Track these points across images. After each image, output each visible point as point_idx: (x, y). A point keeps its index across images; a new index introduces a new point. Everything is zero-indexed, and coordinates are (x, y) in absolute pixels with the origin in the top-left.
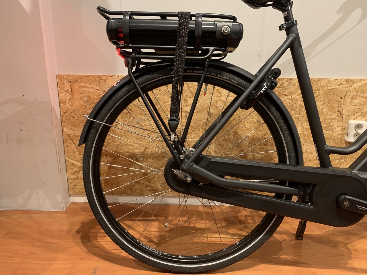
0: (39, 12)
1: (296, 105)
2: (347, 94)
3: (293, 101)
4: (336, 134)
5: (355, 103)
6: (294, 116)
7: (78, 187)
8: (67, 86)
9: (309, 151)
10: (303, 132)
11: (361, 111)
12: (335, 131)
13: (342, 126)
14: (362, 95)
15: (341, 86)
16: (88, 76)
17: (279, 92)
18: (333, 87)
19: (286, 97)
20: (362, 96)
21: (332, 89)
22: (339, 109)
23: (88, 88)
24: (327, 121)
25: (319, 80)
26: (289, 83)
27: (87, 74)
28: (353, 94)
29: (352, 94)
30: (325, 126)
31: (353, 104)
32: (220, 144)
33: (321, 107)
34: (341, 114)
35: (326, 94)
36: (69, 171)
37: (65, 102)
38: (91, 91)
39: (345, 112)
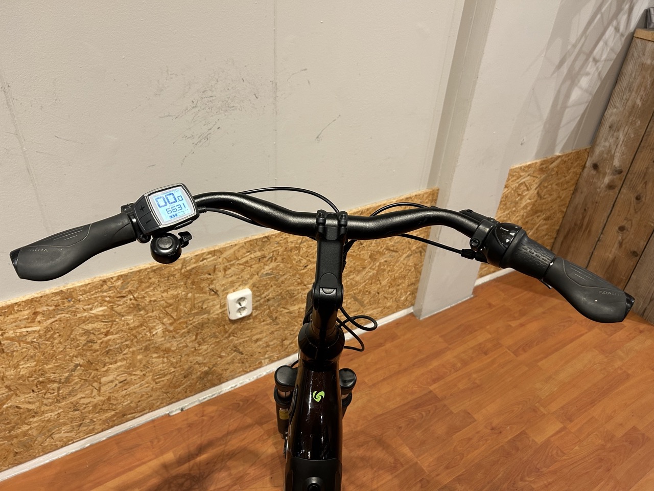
1: (143, 304)
2: (216, 267)
3: (138, 300)
4: (214, 315)
5: (230, 274)
6: (146, 316)
9: (181, 345)
10: (166, 328)
11: (241, 280)
12: (211, 312)
13: (219, 303)
14: (238, 262)
15: (205, 261)
17: (109, 297)
18: (194, 266)
19: (125, 299)
20: (238, 264)
21: (193, 268)
22: (211, 287)
24: (197, 306)
26: (122, 281)
28: (226, 265)
29: (223, 266)
30: (196, 311)
31: (227, 276)
32: (33, 391)
33: (183, 293)
34: (215, 291)
35: (186, 277)
39: (219, 288)
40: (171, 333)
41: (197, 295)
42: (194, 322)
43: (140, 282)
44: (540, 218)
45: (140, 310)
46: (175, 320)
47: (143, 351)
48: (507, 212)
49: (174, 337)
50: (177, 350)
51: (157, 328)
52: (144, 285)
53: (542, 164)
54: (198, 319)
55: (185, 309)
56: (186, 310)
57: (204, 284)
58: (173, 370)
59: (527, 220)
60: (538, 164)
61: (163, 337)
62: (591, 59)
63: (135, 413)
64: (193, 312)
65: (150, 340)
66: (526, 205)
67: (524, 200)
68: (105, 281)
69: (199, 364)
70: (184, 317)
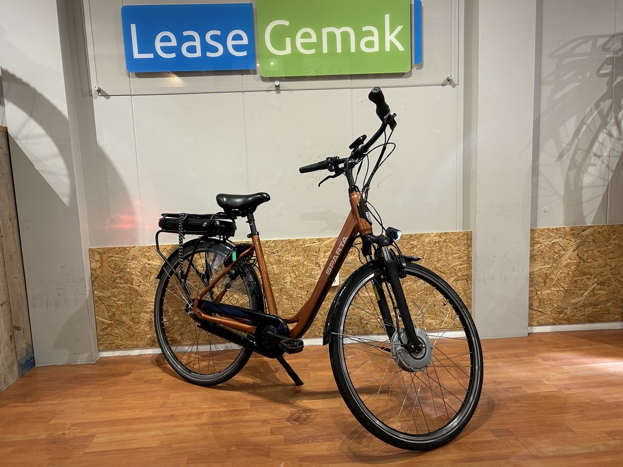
0: (77, 205)
1: (282, 260)
2: (320, 249)
3: (280, 257)
6: (283, 269)
7: (106, 342)
8: (97, 257)
10: (292, 280)
12: (316, 278)
15: (315, 243)
16: (115, 248)
17: (267, 251)
18: (309, 245)
19: (274, 255)
21: (308, 246)
22: (317, 261)
23: (115, 257)
24: (308, 271)
25: (297, 240)
26: (274, 244)
27: (114, 247)
29: (324, 249)
33: (302, 260)
36: (98, 328)
37: (95, 270)
38: (117, 259)
39: (320, 263)
40: (294, 285)
41: (309, 264)
42: (307, 282)
43: (282, 247)
44: (591, 281)
45: (280, 264)
46: (297, 277)
47: (279, 291)
48: (547, 266)
49: (295, 288)
51: (287, 278)
52: (284, 250)
53: (571, 230)
54: (309, 281)
56: (303, 272)
57: (313, 258)
59: (575, 279)
60: (568, 229)
61: (290, 285)
62: (592, 154)
64: (307, 274)
65: (283, 285)
66: (568, 264)
67: (563, 258)
68: (267, 242)
70: (301, 276)
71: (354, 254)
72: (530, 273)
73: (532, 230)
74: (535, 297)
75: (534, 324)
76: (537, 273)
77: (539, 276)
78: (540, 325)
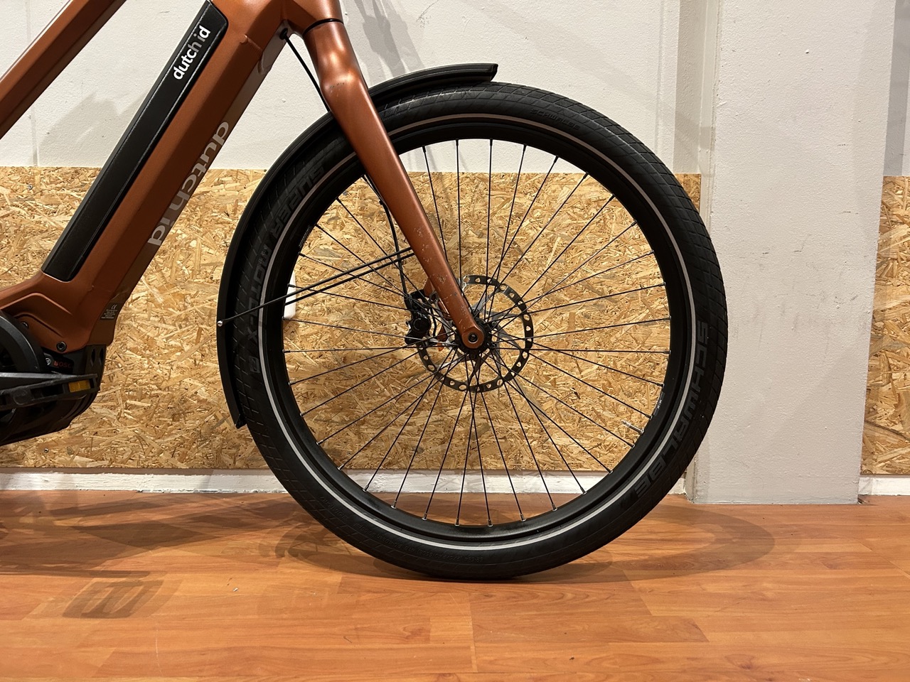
18: (205, 189)
33: (185, 236)
40: (158, 309)
41: (205, 249)
42: (198, 302)
46: (168, 285)
49: (163, 321)
50: (166, 351)
51: (139, 287)
54: (204, 299)
55: (184, 268)
56: (186, 272)
57: (218, 231)
58: (156, 392)
61: (146, 310)
63: (87, 457)
64: (196, 280)
68: (76, 172)
69: (199, 401)
70: (181, 284)
71: (342, 226)
72: (874, 312)
73: (889, 183)
74: (885, 389)
75: (877, 468)
76: (893, 314)
77: (901, 326)
78: (895, 472)
